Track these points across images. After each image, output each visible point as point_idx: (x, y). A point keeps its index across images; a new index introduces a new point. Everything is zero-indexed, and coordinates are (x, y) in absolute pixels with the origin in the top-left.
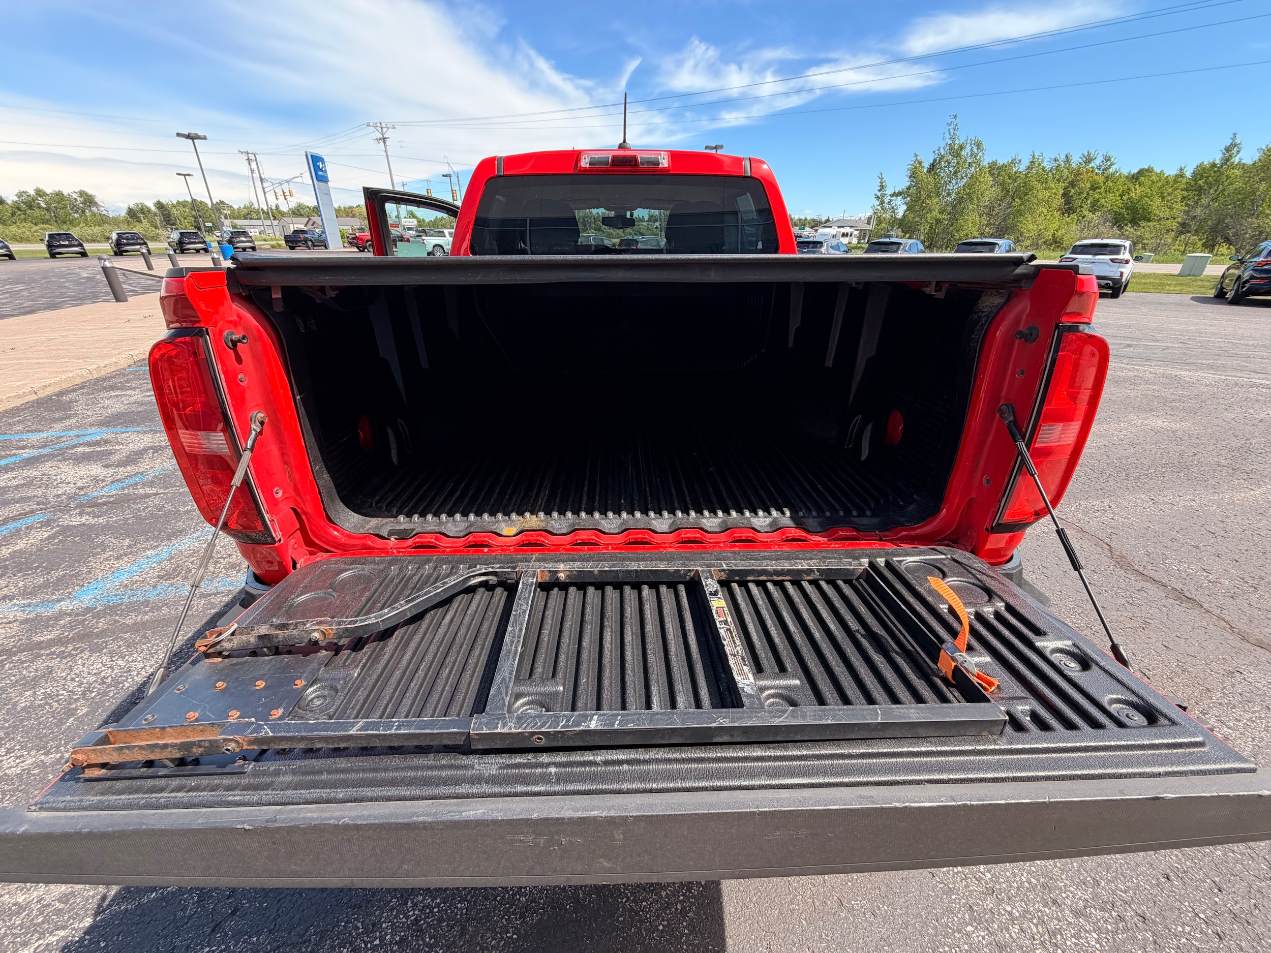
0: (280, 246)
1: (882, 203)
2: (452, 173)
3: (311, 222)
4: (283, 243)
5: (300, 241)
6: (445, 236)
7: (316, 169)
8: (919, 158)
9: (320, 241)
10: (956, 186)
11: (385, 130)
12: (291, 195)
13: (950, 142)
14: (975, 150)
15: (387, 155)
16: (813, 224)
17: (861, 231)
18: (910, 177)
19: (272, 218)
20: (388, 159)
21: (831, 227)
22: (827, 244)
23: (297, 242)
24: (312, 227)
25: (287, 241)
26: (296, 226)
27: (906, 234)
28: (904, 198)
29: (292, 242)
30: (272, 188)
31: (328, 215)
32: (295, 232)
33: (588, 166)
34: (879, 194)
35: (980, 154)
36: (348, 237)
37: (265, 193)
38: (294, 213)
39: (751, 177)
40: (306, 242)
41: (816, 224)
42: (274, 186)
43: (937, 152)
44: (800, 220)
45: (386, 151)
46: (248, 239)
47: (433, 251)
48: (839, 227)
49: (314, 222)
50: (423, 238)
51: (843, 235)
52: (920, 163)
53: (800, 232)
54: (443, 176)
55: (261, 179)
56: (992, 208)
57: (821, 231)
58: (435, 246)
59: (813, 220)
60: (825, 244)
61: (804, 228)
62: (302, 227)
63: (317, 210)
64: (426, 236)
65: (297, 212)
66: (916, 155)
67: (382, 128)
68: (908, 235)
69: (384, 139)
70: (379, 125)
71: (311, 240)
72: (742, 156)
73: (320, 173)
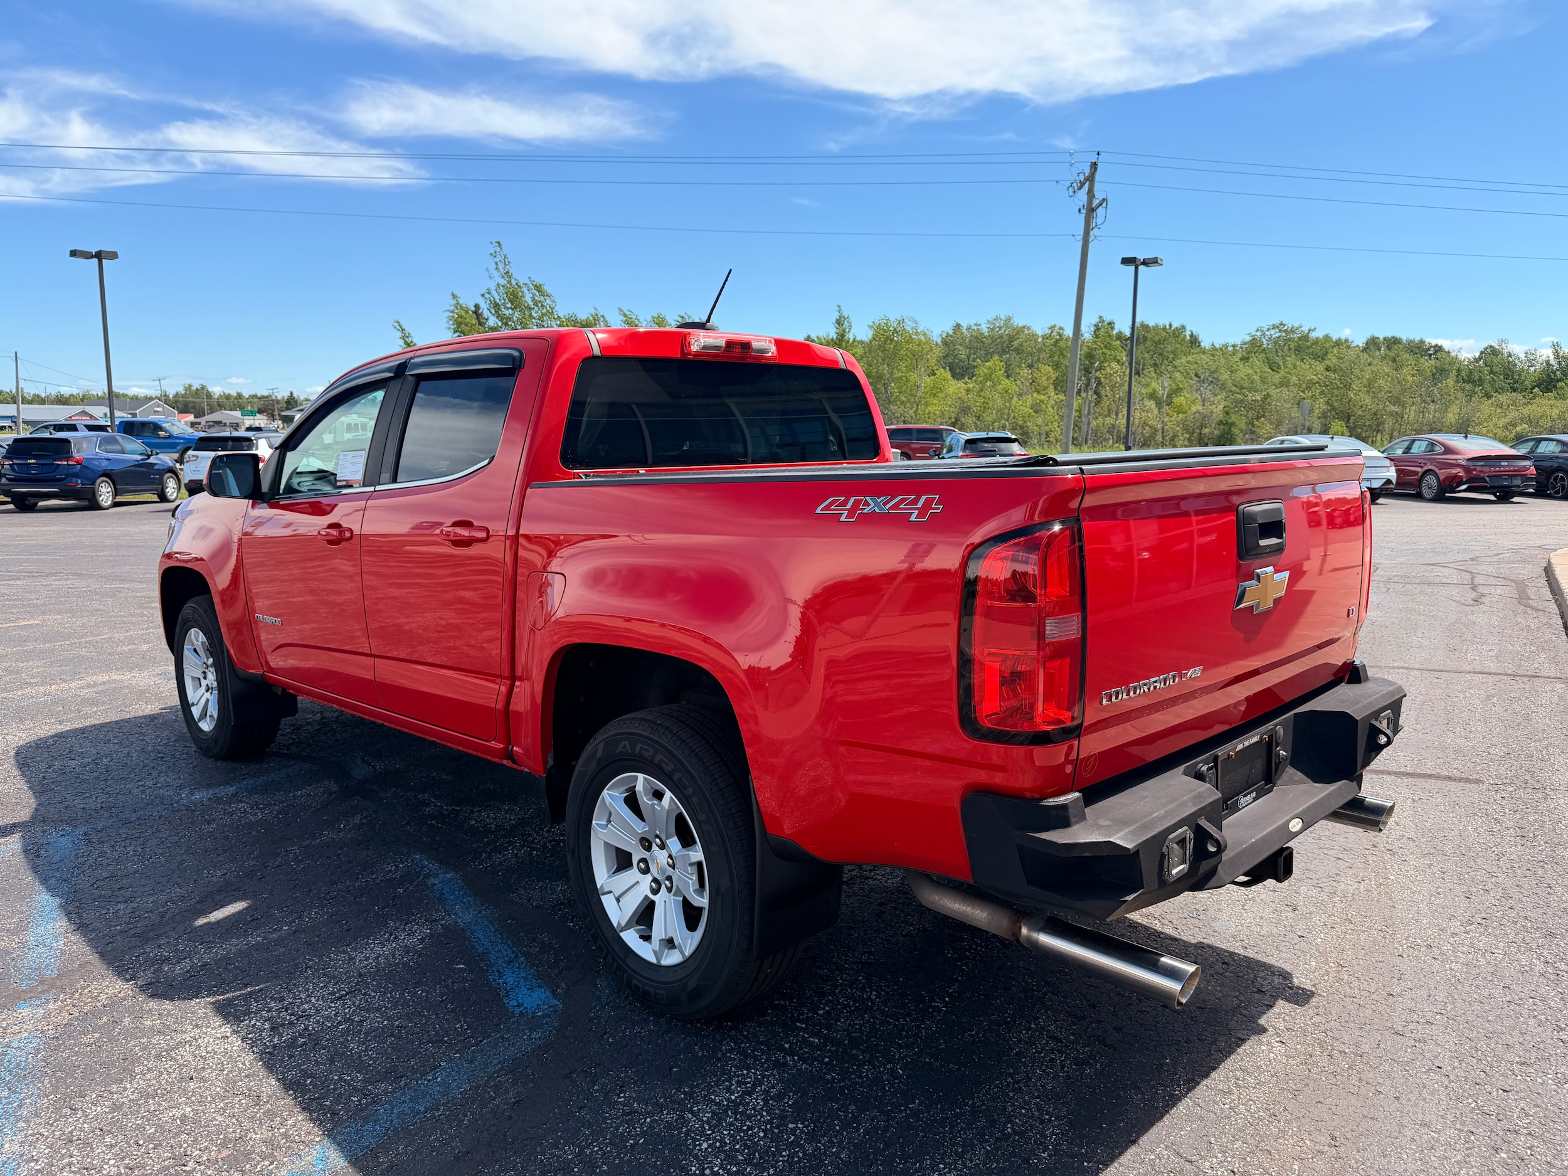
13: (502, 282)
33: (699, 350)
66: (454, 296)
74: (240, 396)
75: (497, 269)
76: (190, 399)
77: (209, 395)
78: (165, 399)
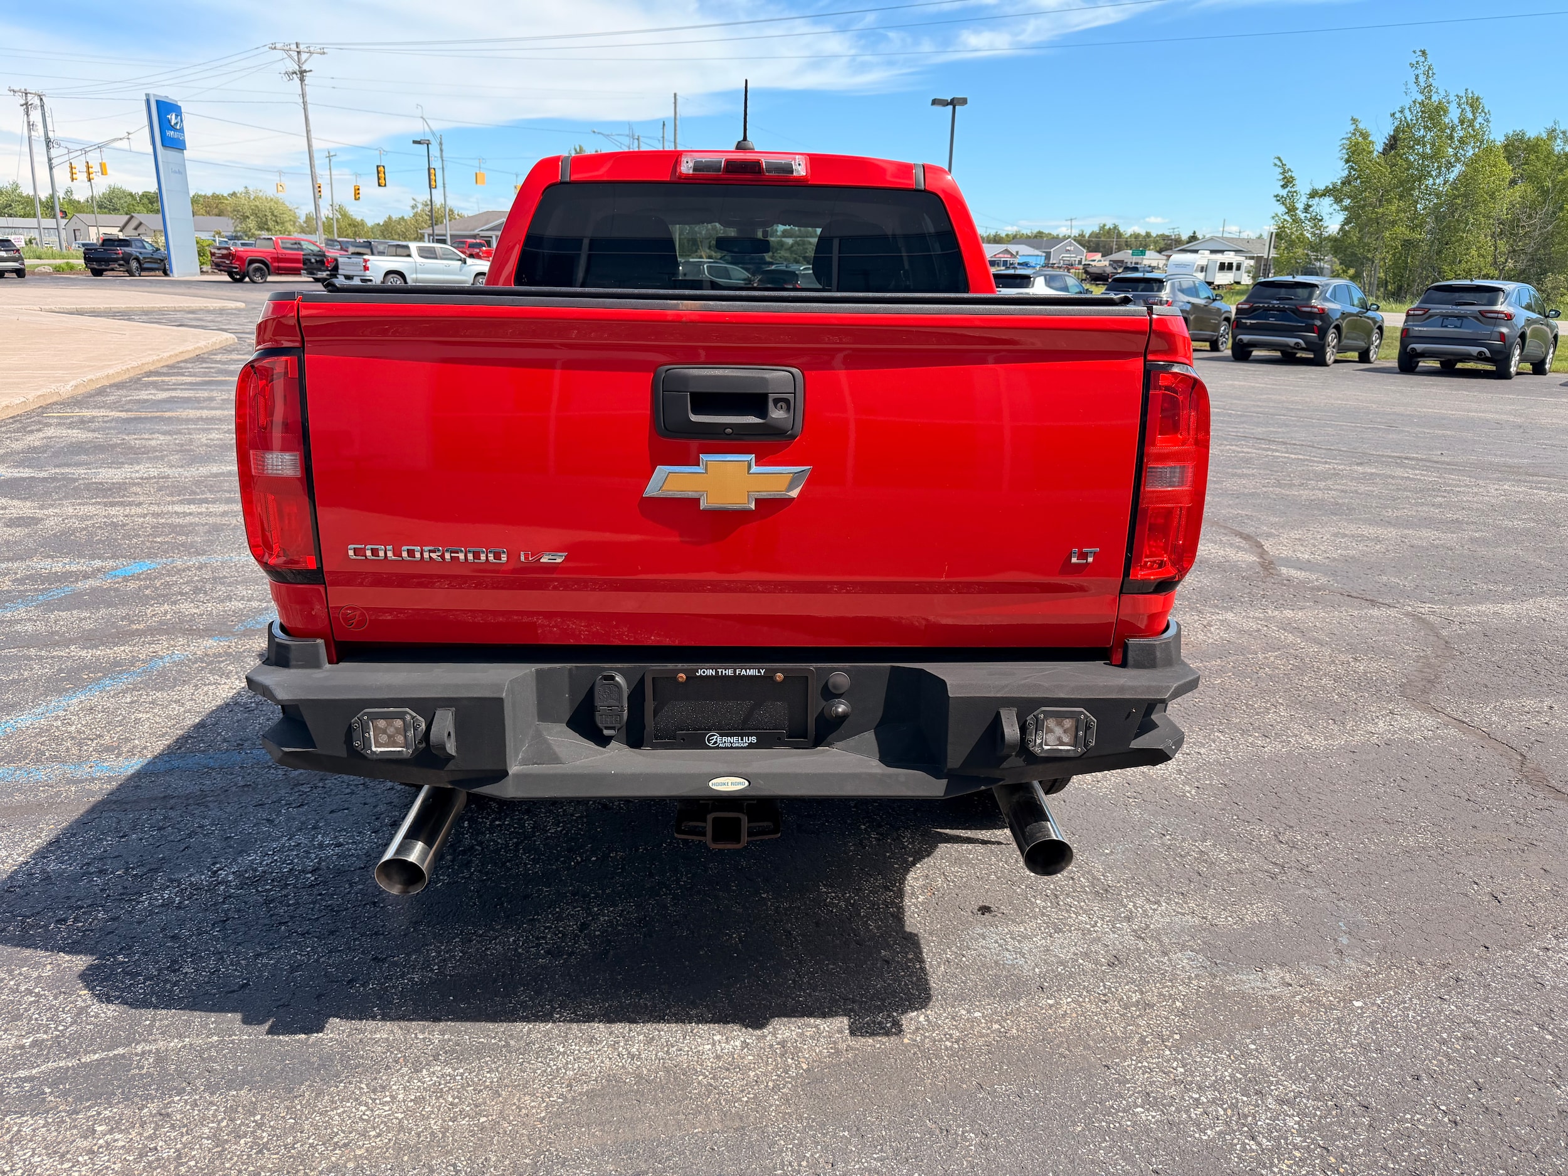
0: (71, 268)
1: (1291, 210)
2: (430, 137)
3: (134, 223)
4: (81, 262)
5: (116, 260)
6: (409, 256)
7: (165, 125)
8: (1361, 126)
9: (155, 261)
10: (1441, 181)
11: (304, 56)
12: (103, 172)
13: (1420, 98)
14: (1470, 116)
15: (305, 103)
16: (1162, 244)
17: (1258, 259)
18: (1347, 161)
19: (59, 214)
20: (305, 109)
21: (1196, 251)
22: (1173, 285)
23: (108, 261)
24: (135, 233)
25: (87, 259)
26: (103, 230)
27: (1348, 267)
28: (1338, 200)
29: (99, 261)
30: (66, 158)
31: (177, 211)
32: (108, 242)
33: (691, 172)
34: (1284, 192)
35: (1480, 120)
36: (213, 254)
37: (51, 168)
38: (101, 206)
39: (925, 191)
40: (127, 262)
41: (1168, 245)
42: (72, 155)
43: (1398, 115)
44: (1136, 236)
45: (303, 95)
46: (11, 254)
48: (1213, 252)
49: (141, 224)
50: (366, 257)
51: (1222, 267)
52: (1365, 136)
53: (1135, 259)
54: (415, 142)
55: (48, 142)
56: (1515, 223)
57: (1177, 257)
58: (388, 273)
59: (1164, 237)
60: (1168, 285)
61: (1143, 253)
62: (115, 232)
63: (153, 202)
64: (372, 254)
65: (109, 204)
66: (1354, 121)
67: (299, 53)
68: (1352, 271)
69: (302, 73)
70: (294, 47)
71: (137, 259)
72: (912, 162)
73: (171, 133)
74: (1148, 235)
75: (1417, 82)
76: (1102, 239)
77: (1119, 235)
78: (1081, 240)
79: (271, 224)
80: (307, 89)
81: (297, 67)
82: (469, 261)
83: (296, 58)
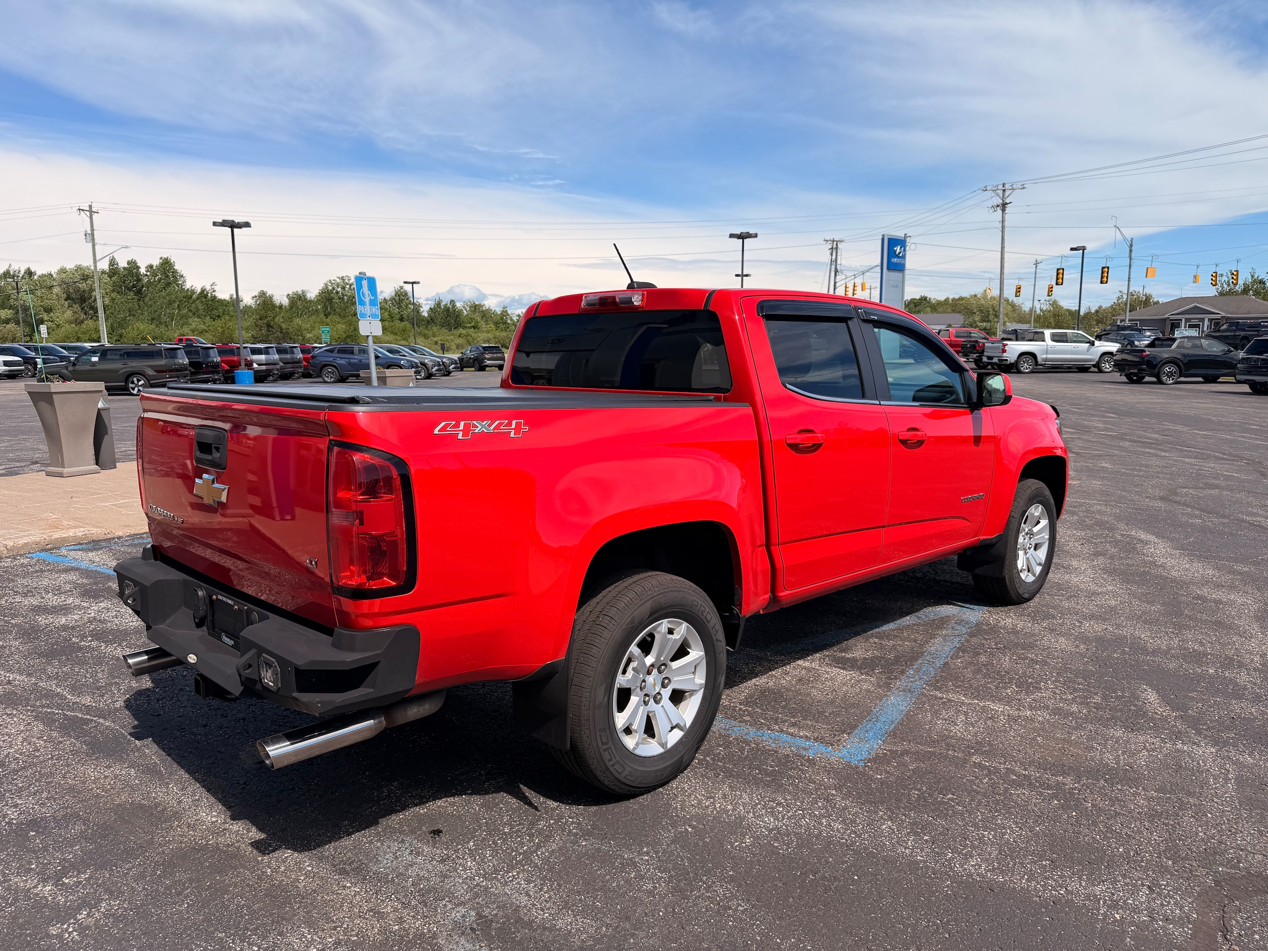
7: (892, 254)
11: (1007, 193)
12: (863, 289)
15: (1003, 227)
20: (1003, 232)
30: (844, 281)
45: (1003, 221)
47: (1017, 362)
55: (836, 272)
64: (1014, 339)
67: (1004, 191)
69: (1004, 206)
70: (1001, 187)
73: (896, 261)
79: (991, 317)
80: (1007, 217)
81: (1001, 201)
82: (1097, 343)
83: (1001, 195)
